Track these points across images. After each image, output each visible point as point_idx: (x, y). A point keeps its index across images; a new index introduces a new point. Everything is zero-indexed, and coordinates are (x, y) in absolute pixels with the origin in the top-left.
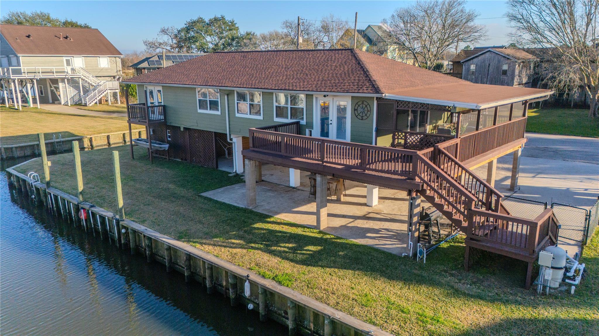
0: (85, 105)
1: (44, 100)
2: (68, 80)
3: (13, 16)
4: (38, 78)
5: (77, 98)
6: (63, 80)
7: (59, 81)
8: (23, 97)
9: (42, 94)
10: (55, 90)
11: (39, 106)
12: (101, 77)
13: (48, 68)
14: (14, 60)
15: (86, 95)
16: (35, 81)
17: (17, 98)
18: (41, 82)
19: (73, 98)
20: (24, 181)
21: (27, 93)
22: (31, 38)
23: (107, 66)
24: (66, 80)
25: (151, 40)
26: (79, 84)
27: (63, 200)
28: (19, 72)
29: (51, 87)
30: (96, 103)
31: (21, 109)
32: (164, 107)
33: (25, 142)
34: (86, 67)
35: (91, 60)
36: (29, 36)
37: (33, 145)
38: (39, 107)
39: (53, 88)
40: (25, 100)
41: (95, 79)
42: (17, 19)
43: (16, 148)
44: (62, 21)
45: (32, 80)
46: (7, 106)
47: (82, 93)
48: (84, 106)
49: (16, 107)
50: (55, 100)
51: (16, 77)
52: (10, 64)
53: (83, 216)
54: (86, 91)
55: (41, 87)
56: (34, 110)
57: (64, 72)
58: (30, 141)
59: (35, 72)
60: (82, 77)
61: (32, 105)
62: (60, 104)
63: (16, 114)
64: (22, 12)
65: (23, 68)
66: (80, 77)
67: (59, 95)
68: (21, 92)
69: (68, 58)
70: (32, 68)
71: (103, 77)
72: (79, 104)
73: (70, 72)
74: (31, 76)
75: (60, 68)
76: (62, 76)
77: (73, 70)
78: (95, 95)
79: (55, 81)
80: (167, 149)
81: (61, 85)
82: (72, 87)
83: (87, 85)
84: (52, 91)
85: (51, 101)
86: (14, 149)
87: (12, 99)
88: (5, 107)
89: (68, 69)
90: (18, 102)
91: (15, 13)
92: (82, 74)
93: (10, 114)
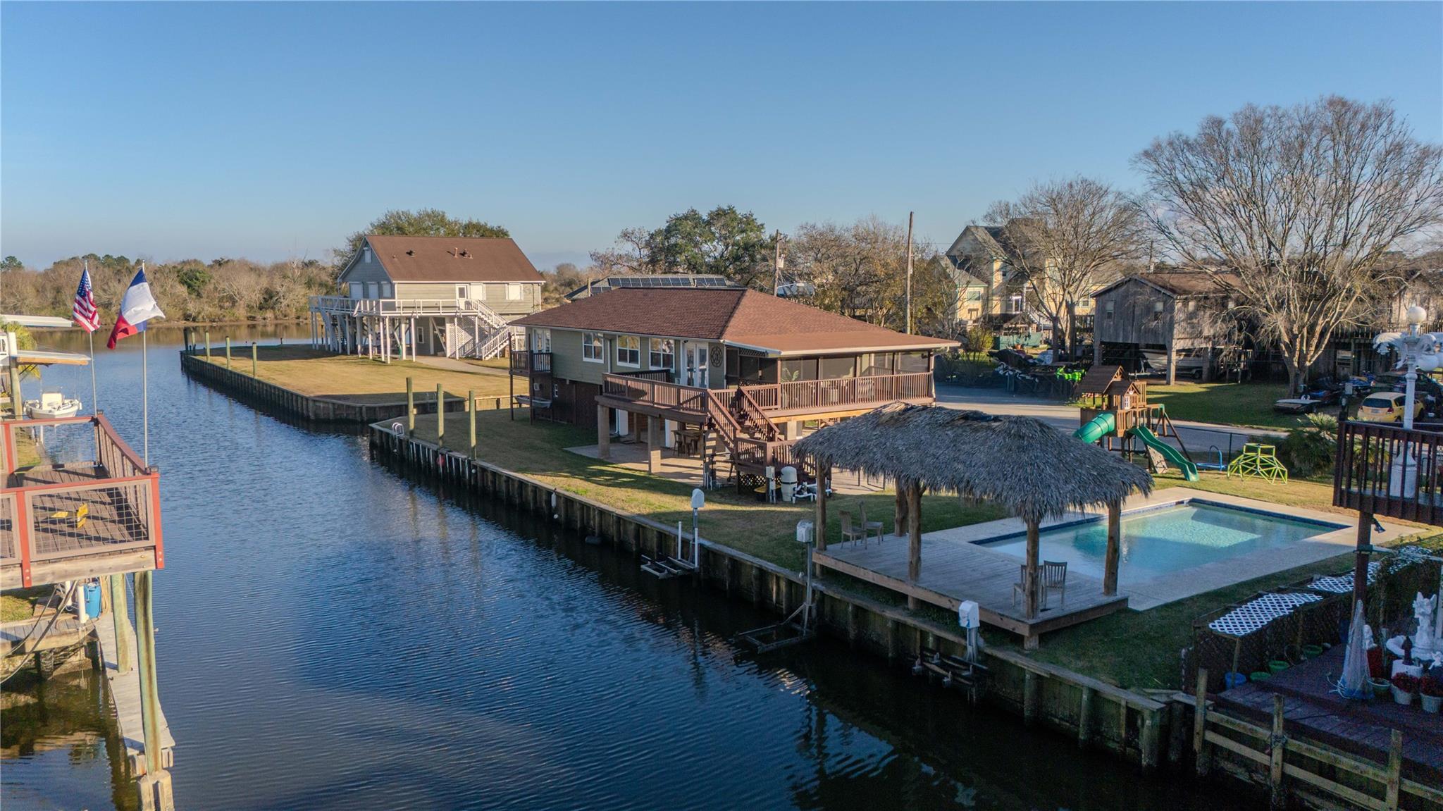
0: (480, 359)
1: (423, 350)
2: (459, 319)
3: (391, 217)
4: (417, 315)
5: (469, 349)
6: (452, 319)
7: (447, 320)
8: (394, 344)
9: (421, 340)
10: (439, 335)
11: (414, 358)
12: (508, 314)
13: (432, 301)
14: (386, 289)
15: (483, 342)
16: (412, 320)
17: (385, 347)
18: (422, 322)
19: (464, 346)
20: (388, 434)
21: (400, 339)
22: (413, 255)
23: (518, 298)
24: (456, 319)
25: (602, 251)
26: (474, 325)
27: (424, 448)
28: (391, 307)
29: (434, 329)
30: (496, 356)
31: (389, 362)
32: (551, 355)
33: (391, 401)
34: (487, 299)
35: (496, 288)
36: (410, 253)
37: (401, 406)
38: (414, 360)
39: (437, 332)
40: (396, 351)
41: (498, 318)
42: (397, 222)
43: (380, 408)
44: (464, 223)
45: (409, 318)
46: (371, 358)
47: (477, 341)
48: (478, 359)
49: (383, 360)
50: (439, 349)
51: (387, 314)
52: (381, 296)
53: (440, 462)
54: (484, 337)
55: (420, 329)
56: (407, 364)
57: (455, 307)
58: (397, 401)
59: (414, 307)
60: (480, 314)
61: (404, 357)
62: (445, 356)
63: (382, 369)
64: (405, 209)
65: (398, 301)
66: (476, 316)
67: (445, 343)
68: (392, 336)
69: (462, 286)
70: (410, 301)
71: (512, 314)
72: (472, 357)
73: (462, 306)
74: (408, 313)
75: (448, 301)
76: (451, 312)
77: (468, 304)
78: (495, 343)
79: (441, 321)
80: (549, 406)
81: (448, 326)
82: (465, 330)
83: (486, 327)
84: (436, 337)
85: (432, 352)
86: (377, 409)
87: (379, 347)
88: (368, 358)
89: (461, 303)
90: (386, 352)
91: (395, 213)
92: (480, 311)
93: (375, 369)
